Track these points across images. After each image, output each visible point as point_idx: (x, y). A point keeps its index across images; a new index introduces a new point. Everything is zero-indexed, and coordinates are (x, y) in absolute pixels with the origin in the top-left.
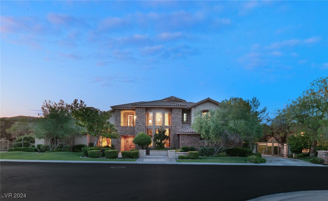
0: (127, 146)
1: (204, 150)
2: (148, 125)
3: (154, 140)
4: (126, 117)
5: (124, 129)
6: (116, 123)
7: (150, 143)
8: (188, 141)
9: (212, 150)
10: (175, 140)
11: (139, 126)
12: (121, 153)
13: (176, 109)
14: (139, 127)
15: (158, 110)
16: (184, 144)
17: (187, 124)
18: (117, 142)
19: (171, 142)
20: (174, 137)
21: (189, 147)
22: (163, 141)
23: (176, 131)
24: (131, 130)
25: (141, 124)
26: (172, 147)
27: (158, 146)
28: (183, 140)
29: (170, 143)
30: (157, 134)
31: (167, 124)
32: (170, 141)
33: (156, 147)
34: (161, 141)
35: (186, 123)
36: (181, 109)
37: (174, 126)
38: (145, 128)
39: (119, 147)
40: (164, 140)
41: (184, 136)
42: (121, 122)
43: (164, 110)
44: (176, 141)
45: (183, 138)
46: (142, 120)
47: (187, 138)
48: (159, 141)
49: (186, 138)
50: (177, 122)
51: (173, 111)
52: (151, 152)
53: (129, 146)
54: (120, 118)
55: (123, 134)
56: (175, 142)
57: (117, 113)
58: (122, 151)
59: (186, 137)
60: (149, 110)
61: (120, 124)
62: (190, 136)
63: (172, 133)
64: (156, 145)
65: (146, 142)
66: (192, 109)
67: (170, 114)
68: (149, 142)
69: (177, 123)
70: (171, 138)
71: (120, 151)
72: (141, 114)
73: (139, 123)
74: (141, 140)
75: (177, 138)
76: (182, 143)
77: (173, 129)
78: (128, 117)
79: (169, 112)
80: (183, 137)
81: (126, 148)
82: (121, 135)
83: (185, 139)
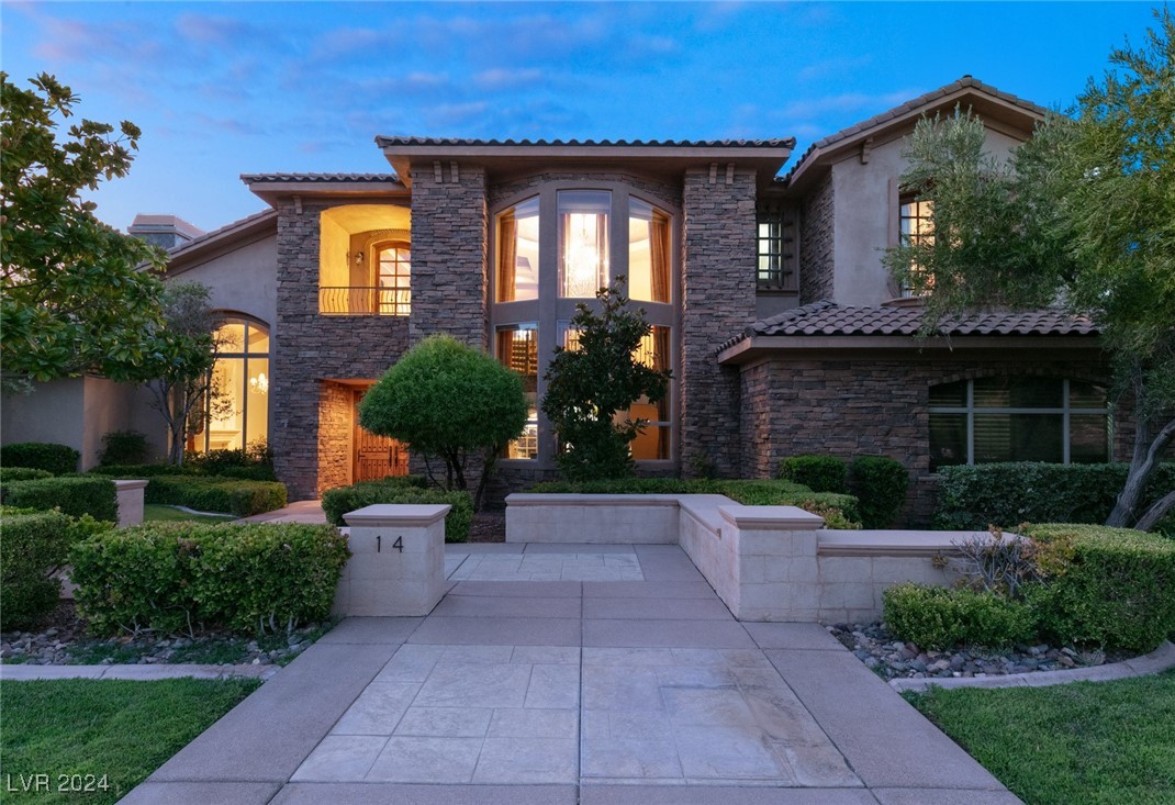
0: (370, 456)
1: (995, 488)
2: (503, 297)
3: (546, 403)
4: (364, 266)
5: (342, 338)
6: (286, 294)
7: (515, 428)
8: (826, 413)
9: (1063, 487)
10: (709, 408)
11: (439, 301)
12: (318, 504)
13: (713, 173)
14: (435, 313)
15: (582, 182)
16: (801, 434)
17: (781, 293)
18: (291, 425)
19: (671, 422)
20: (700, 383)
21: (836, 460)
22: (618, 417)
23: (710, 338)
24: (390, 341)
25: (450, 290)
26: (679, 463)
27: (577, 451)
28: (791, 400)
29: (664, 431)
30: (572, 356)
31: (641, 288)
32: (663, 416)
33: (568, 461)
34: (605, 414)
35: (774, 288)
36: (753, 177)
37: (696, 304)
38: (480, 321)
39: (303, 463)
40: (626, 406)
41: (799, 373)
42: (322, 283)
43: (620, 187)
44: (717, 412)
45: (789, 384)
46: (460, 255)
47: (822, 383)
48: (586, 411)
49: (809, 386)
50: (722, 274)
51: (687, 188)
52: (521, 512)
53: (386, 456)
54: (316, 261)
55: (335, 370)
56: (706, 424)
57: (292, 224)
58: (324, 486)
59: (811, 373)
60: (516, 188)
61: (317, 300)
62: (846, 366)
63: (686, 353)
64: (562, 448)
65: (473, 420)
66: (840, 174)
67: (665, 221)
68: (501, 414)
69: (717, 282)
70: (679, 391)
71: (314, 486)
72: (455, 211)
73: (438, 279)
74: (428, 399)
75: (725, 394)
76: (782, 426)
77: (687, 327)
78: (378, 262)
79: (660, 202)
80: (784, 376)
81: (364, 466)
82: (320, 375)
83: (807, 394)
